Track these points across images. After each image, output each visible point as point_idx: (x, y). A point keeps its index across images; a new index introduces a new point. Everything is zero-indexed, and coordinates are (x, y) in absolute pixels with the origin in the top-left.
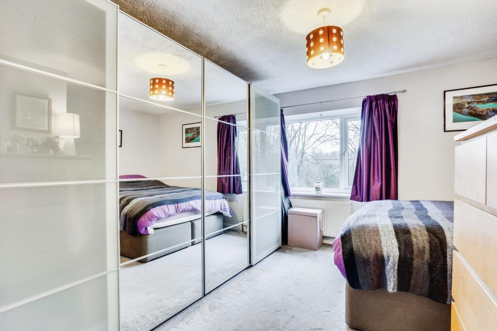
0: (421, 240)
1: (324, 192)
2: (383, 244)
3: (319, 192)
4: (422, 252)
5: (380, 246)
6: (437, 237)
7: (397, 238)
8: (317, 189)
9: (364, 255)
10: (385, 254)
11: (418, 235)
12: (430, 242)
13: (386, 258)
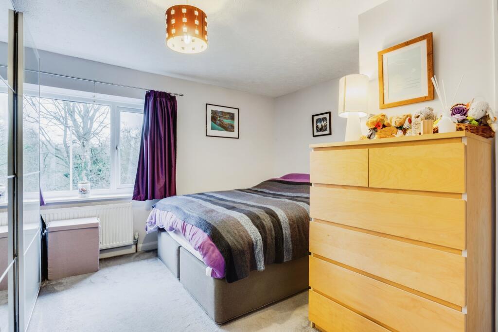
0: (267, 221)
1: (92, 195)
2: (249, 232)
3: (86, 194)
4: (271, 230)
5: (248, 234)
6: (274, 216)
7: (254, 224)
8: (83, 191)
9: (239, 247)
10: (253, 240)
11: (264, 218)
12: (272, 222)
13: (255, 243)
